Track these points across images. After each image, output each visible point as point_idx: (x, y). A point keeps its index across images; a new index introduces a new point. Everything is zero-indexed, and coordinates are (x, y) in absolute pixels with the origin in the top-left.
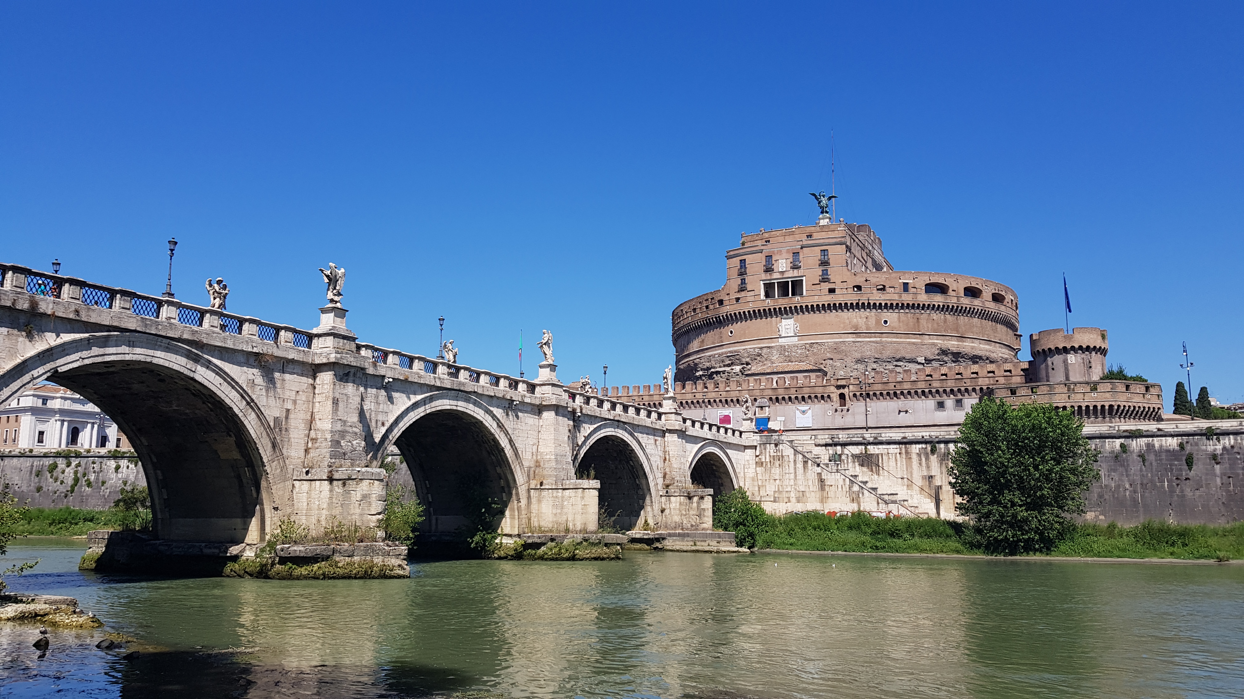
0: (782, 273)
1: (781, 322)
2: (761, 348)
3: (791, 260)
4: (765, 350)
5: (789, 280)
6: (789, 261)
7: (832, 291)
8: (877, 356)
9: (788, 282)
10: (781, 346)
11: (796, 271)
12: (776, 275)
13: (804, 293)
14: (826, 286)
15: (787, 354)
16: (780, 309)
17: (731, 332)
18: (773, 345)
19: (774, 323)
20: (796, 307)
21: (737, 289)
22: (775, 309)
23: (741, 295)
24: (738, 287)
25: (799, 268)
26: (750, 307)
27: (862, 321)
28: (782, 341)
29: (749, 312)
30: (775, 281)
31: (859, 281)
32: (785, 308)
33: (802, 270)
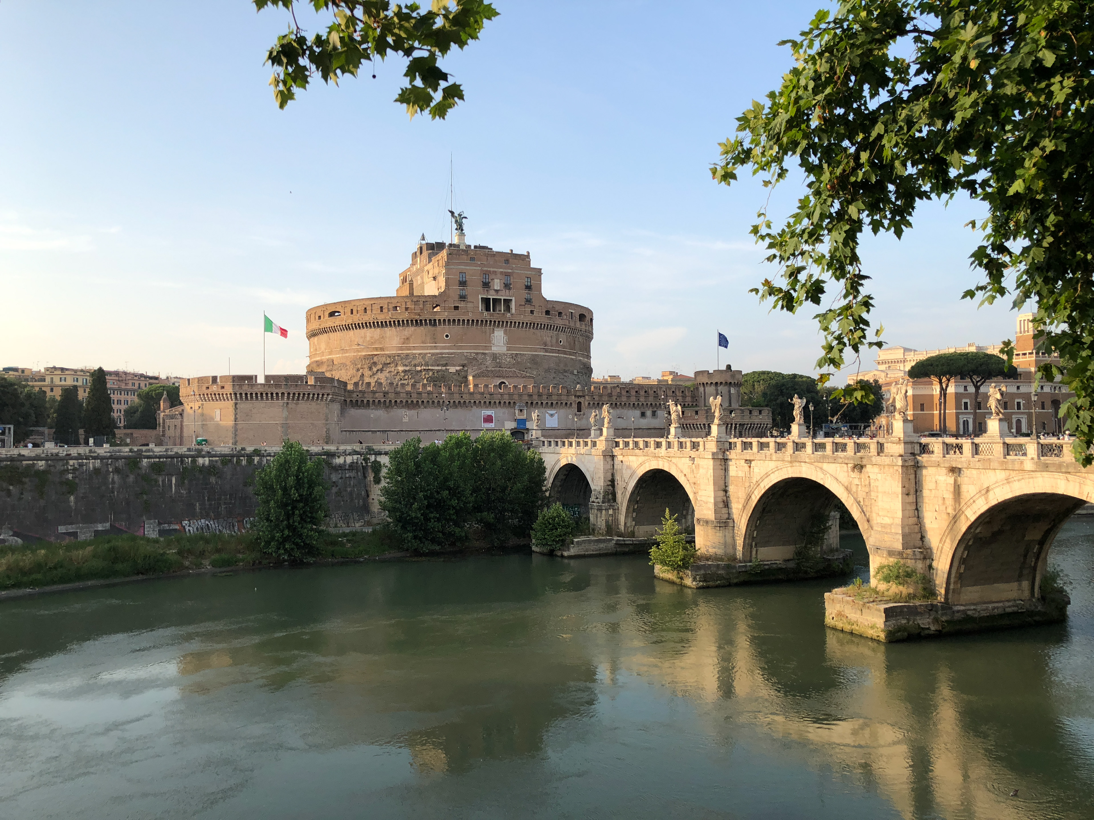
0: (497, 291)
1: (493, 333)
2: (477, 354)
3: (503, 281)
4: (480, 356)
5: (502, 298)
7: (532, 312)
10: (493, 354)
11: (507, 291)
12: (492, 292)
13: (513, 311)
14: (528, 309)
15: (498, 360)
16: (495, 322)
17: (447, 336)
18: (487, 352)
19: (488, 334)
20: (507, 322)
21: (457, 298)
22: (491, 321)
23: (461, 305)
24: (458, 297)
25: (510, 289)
26: (470, 316)
27: (549, 339)
28: (495, 349)
29: (468, 320)
30: (491, 297)
31: (550, 306)
32: (499, 322)
33: (512, 291)
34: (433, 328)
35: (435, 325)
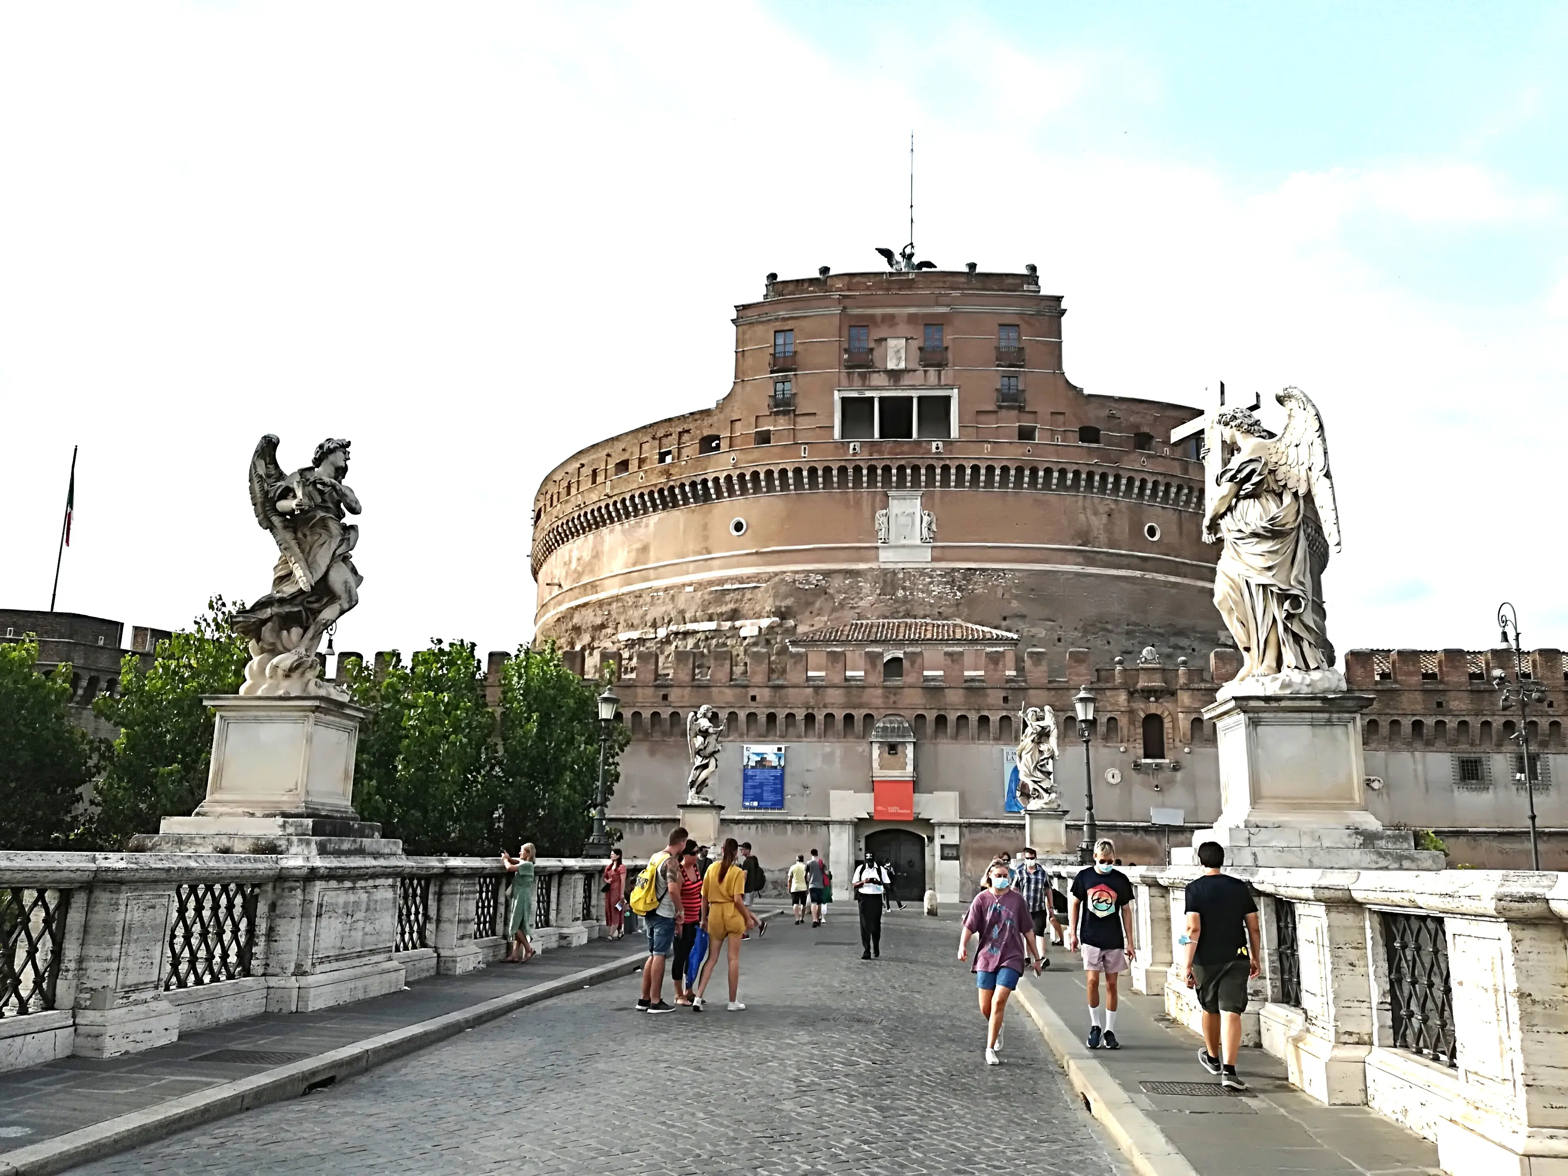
0: (895, 375)
1: (886, 506)
2: (827, 574)
3: (919, 343)
4: (837, 582)
5: (915, 394)
6: (914, 344)
7: (1026, 434)
8: (1134, 618)
9: (910, 399)
10: (885, 572)
11: (932, 372)
12: (879, 379)
13: (954, 433)
14: (1011, 422)
15: (900, 593)
16: (887, 469)
17: (738, 527)
18: (862, 566)
19: (866, 509)
20: (931, 469)
21: (763, 406)
22: (872, 469)
23: (777, 426)
24: (766, 401)
25: (940, 365)
26: (804, 457)
27: (1098, 523)
28: (888, 558)
29: (798, 471)
30: (875, 394)
31: (1094, 416)
32: (901, 469)
33: (947, 375)
34: (706, 506)
35: (707, 497)
